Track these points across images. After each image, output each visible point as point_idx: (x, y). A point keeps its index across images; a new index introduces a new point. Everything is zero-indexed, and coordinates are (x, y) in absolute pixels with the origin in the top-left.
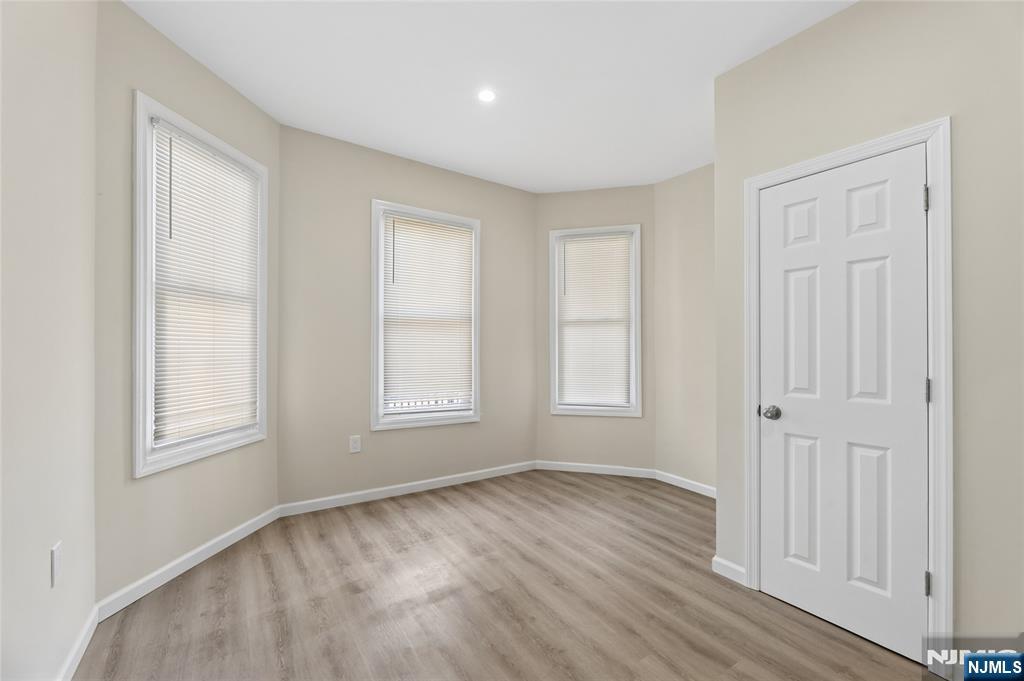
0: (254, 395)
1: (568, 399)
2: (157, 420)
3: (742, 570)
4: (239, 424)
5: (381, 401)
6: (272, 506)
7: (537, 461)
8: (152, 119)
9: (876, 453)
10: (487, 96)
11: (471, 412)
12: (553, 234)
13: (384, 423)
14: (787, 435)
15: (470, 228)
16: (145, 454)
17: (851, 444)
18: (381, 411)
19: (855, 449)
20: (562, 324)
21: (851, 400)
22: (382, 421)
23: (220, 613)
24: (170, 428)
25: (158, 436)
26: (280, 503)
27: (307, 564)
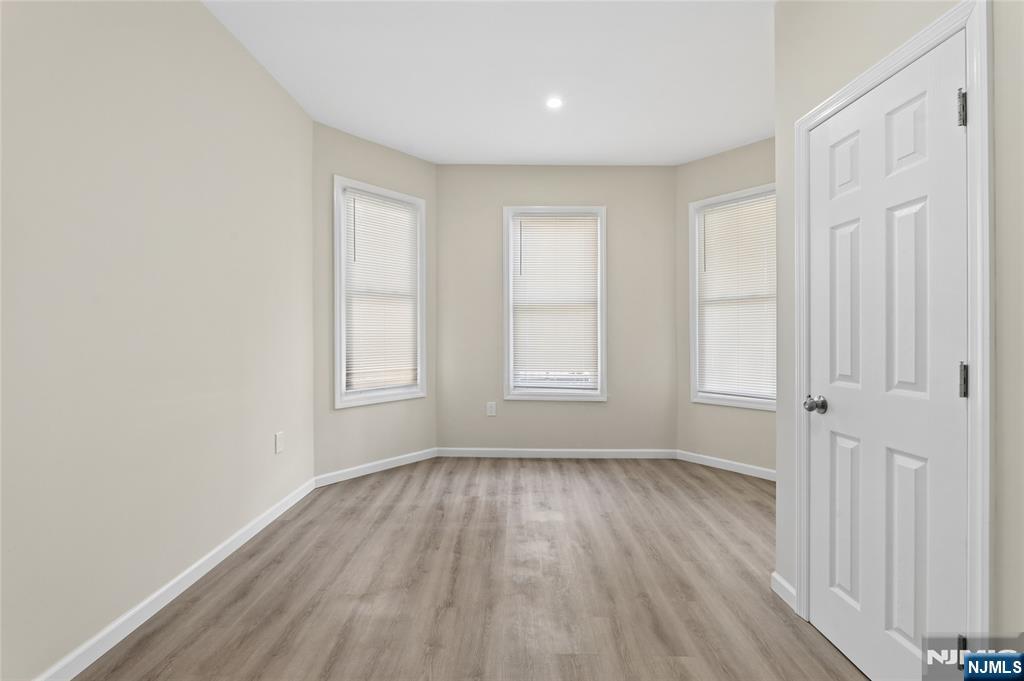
0: (416, 364)
1: (709, 387)
2: (348, 375)
3: (793, 591)
4: (405, 383)
5: (512, 376)
6: (433, 447)
7: (678, 451)
8: (345, 190)
9: (915, 465)
10: (554, 103)
11: (598, 392)
12: (692, 206)
13: (514, 394)
14: (834, 434)
15: (594, 215)
16: (341, 395)
17: (891, 451)
18: (512, 384)
19: (896, 456)
20: (703, 303)
21: (891, 392)
22: (512, 392)
23: (364, 499)
24: (355, 380)
25: (348, 385)
26: (438, 446)
27: (427, 487)
